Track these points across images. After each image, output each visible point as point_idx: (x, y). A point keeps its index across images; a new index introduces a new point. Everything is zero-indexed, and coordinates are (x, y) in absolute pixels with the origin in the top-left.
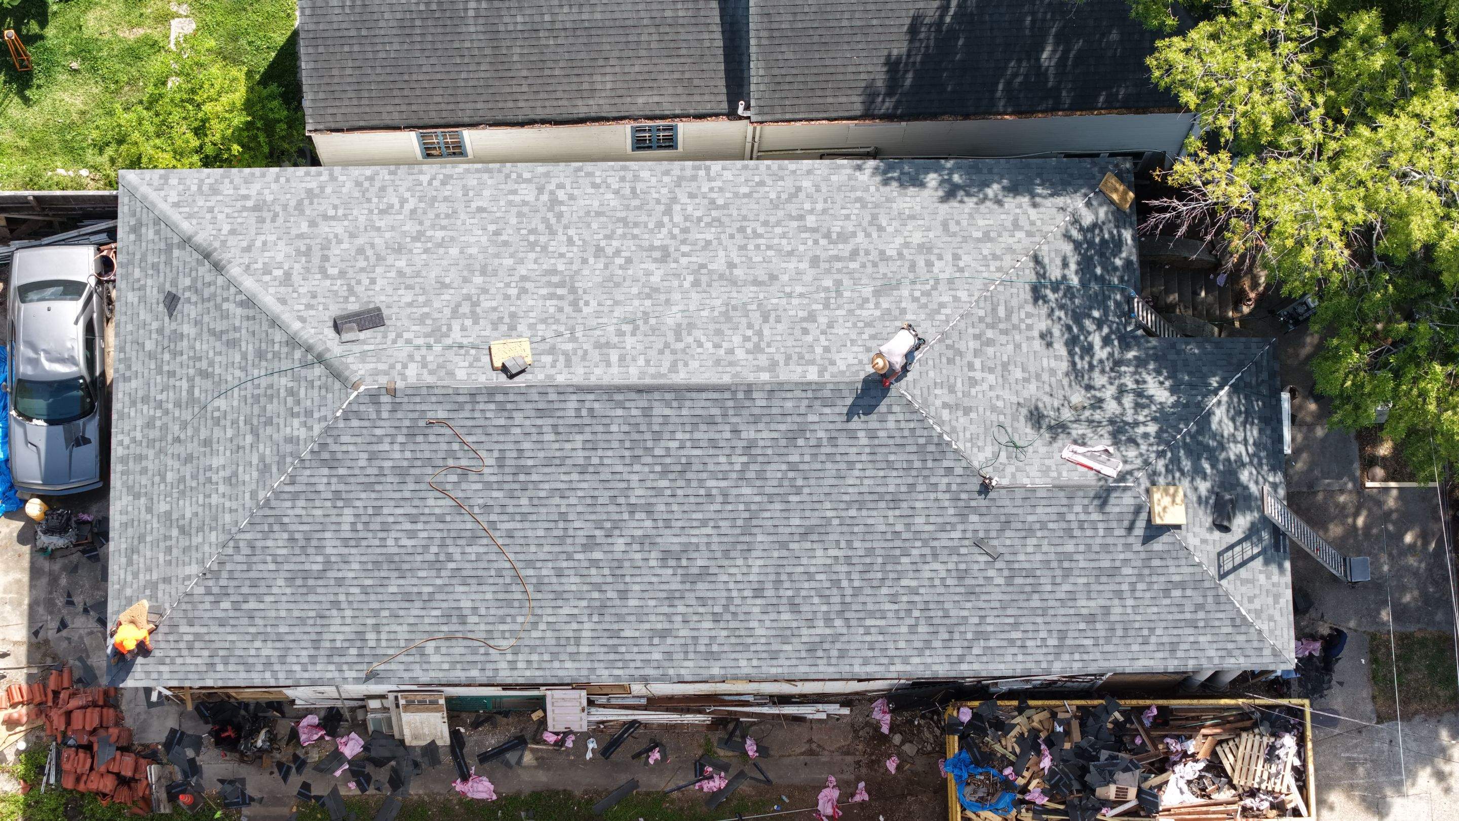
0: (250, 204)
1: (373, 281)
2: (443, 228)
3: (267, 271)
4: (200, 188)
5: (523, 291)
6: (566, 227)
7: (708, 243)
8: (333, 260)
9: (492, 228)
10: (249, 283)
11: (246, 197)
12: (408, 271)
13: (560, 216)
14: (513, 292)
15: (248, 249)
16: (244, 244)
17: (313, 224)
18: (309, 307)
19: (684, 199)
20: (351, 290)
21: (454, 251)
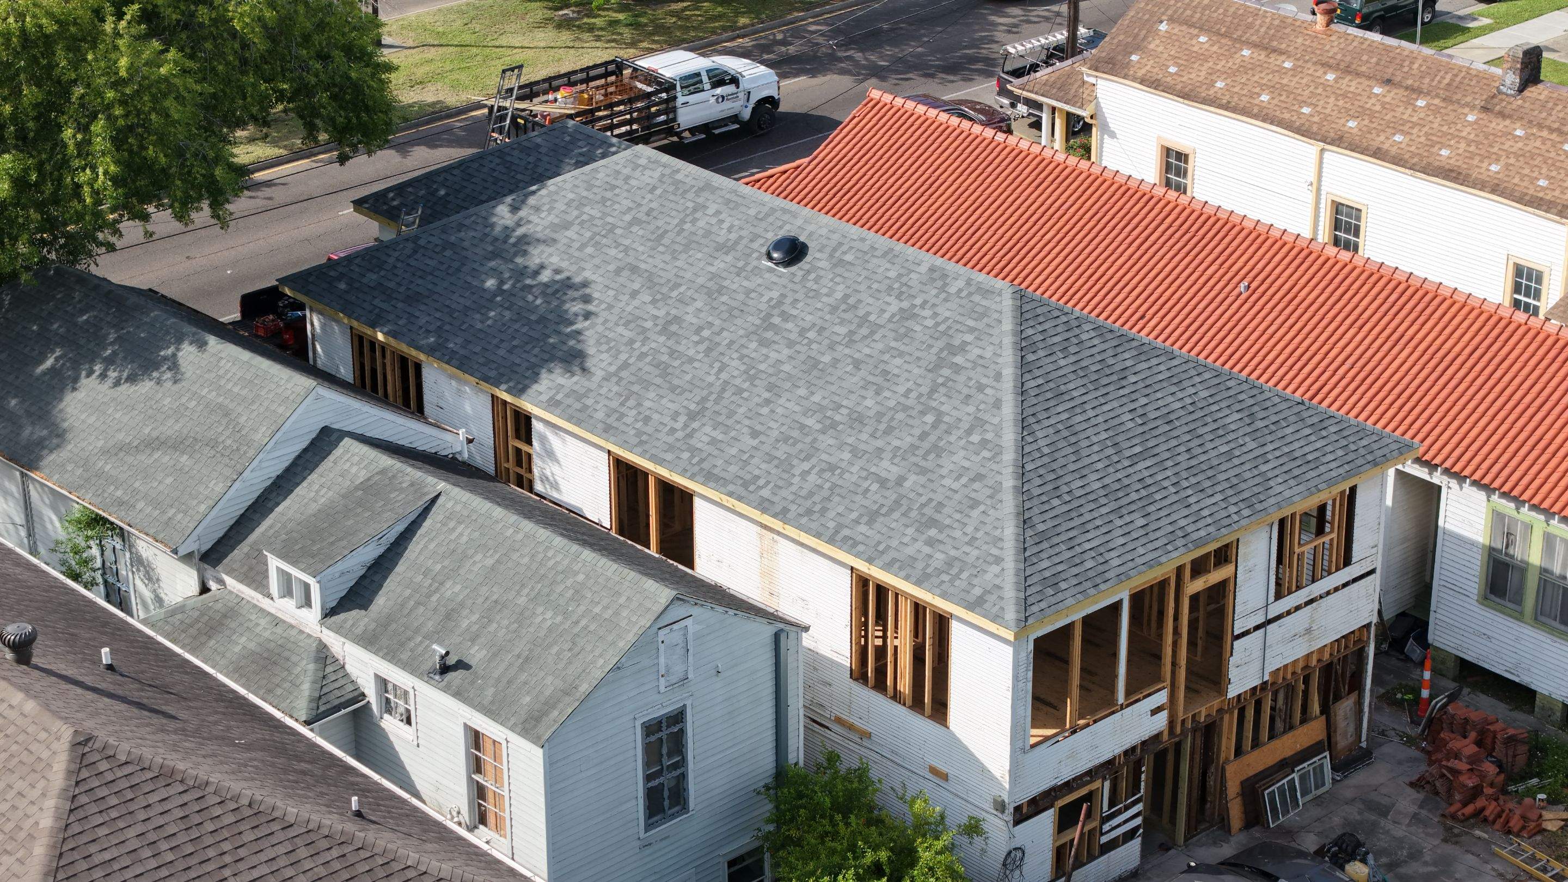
0: (933, 532)
1: (906, 395)
2: (803, 427)
3: (984, 443)
4: (961, 571)
5: (803, 331)
6: (710, 385)
7: (626, 325)
8: (917, 432)
9: (765, 411)
10: (1009, 437)
11: (930, 542)
12: (870, 393)
13: (704, 399)
14: (811, 335)
15: (979, 477)
16: (977, 485)
17: (900, 481)
18: (981, 388)
19: (599, 374)
20: (933, 390)
21: (816, 398)
